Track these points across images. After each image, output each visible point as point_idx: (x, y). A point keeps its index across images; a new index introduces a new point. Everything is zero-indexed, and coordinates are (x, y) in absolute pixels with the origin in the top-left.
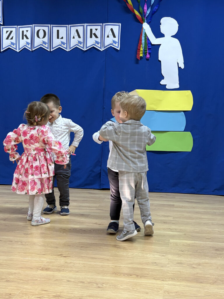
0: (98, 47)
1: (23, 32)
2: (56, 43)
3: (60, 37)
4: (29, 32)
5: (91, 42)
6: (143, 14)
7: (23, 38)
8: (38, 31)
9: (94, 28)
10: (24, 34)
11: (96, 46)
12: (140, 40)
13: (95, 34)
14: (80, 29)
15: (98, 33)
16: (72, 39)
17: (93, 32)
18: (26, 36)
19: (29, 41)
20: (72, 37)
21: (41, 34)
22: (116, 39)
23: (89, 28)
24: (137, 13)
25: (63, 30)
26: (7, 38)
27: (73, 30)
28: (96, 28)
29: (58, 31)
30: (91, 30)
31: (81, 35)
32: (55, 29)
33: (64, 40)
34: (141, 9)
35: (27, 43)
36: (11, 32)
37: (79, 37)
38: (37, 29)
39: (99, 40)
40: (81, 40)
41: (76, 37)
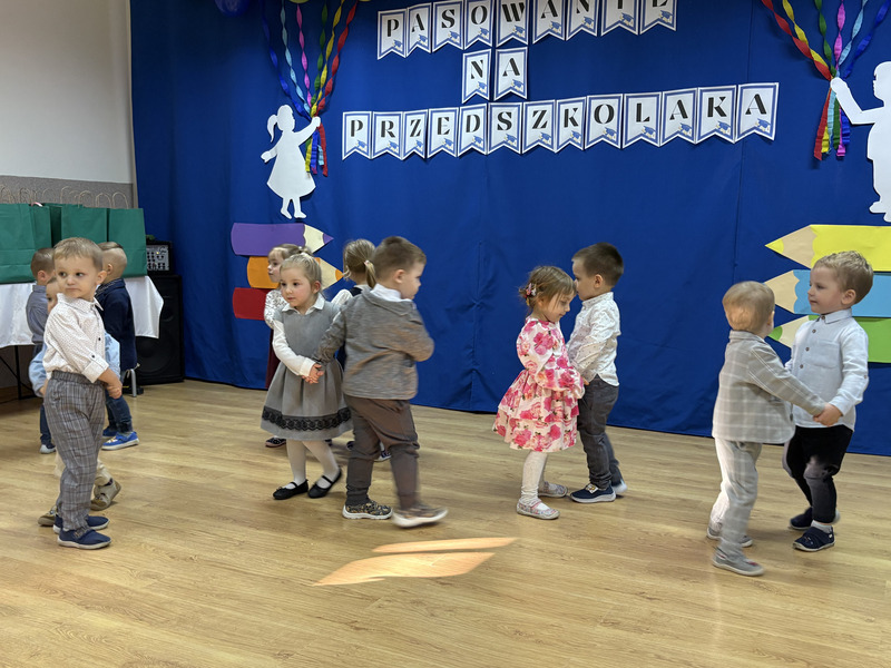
0: (725, 134)
1: (567, 111)
2: (635, 130)
3: (643, 118)
4: (580, 111)
5: (709, 125)
6: (832, 59)
7: (566, 125)
8: (598, 109)
9: (716, 95)
10: (570, 116)
11: (721, 133)
12: (822, 116)
13: (719, 109)
14: (687, 99)
15: (727, 107)
16: (668, 121)
17: (715, 105)
18: (572, 119)
19: (579, 129)
20: (668, 116)
21: (604, 114)
22: (767, 118)
23: (706, 96)
24: (816, 57)
25: (649, 103)
26: (535, 126)
27: (672, 101)
28: (723, 96)
29: (639, 106)
30: (711, 100)
31: (689, 112)
32: (633, 102)
33: (652, 124)
34: (828, 49)
35: (576, 135)
36: (544, 112)
37: (685, 116)
38: (595, 104)
39: (727, 120)
40: (688, 121)
41: (678, 116)
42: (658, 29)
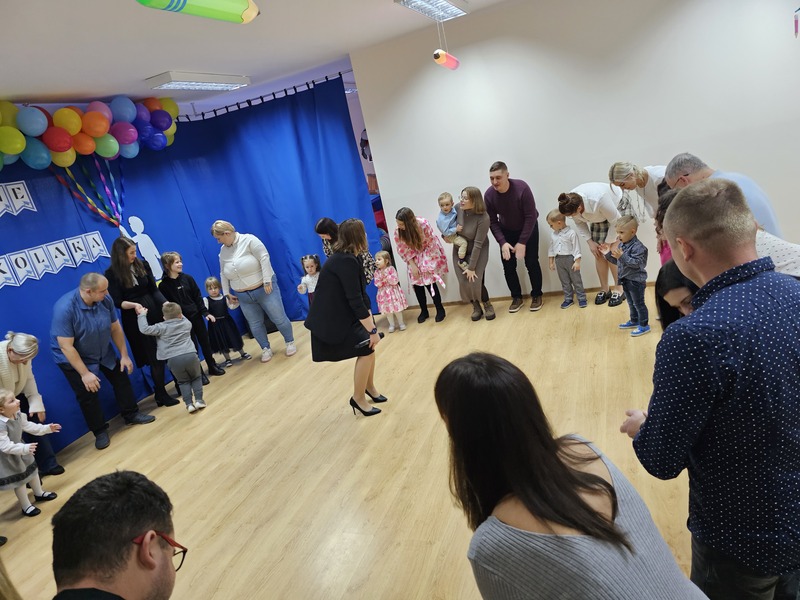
0: (87, 260)
2: (41, 268)
3: (41, 261)
5: (79, 257)
8: (16, 261)
9: (75, 241)
11: (85, 259)
13: (78, 248)
14: (61, 246)
15: (82, 247)
16: (55, 259)
17: (76, 246)
19: (9, 275)
20: (54, 257)
21: (21, 263)
22: (101, 247)
23: (70, 243)
25: (39, 251)
27: (52, 248)
28: (77, 241)
29: (35, 254)
30: (74, 244)
31: (65, 252)
32: (32, 253)
33: (46, 263)
34: (114, 217)
35: (7, 278)
37: (64, 255)
38: (13, 258)
39: (84, 252)
40: (67, 257)
41: (60, 255)
42: (25, 212)
